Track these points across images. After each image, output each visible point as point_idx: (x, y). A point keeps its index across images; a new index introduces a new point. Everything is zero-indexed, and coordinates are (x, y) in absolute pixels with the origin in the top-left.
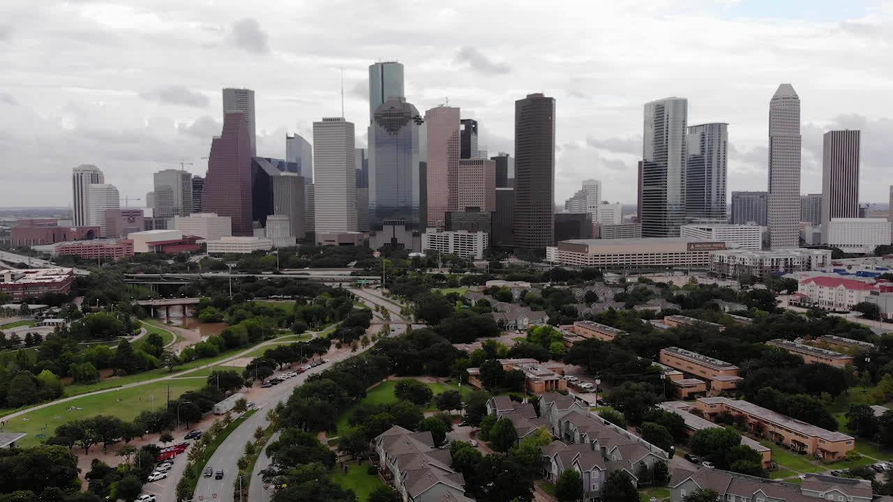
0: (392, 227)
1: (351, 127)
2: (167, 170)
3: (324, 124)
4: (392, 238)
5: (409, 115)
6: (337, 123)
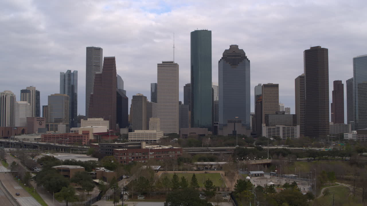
0: (233, 124)
1: (177, 66)
3: (164, 64)
4: (233, 131)
5: (244, 56)
6: (171, 64)
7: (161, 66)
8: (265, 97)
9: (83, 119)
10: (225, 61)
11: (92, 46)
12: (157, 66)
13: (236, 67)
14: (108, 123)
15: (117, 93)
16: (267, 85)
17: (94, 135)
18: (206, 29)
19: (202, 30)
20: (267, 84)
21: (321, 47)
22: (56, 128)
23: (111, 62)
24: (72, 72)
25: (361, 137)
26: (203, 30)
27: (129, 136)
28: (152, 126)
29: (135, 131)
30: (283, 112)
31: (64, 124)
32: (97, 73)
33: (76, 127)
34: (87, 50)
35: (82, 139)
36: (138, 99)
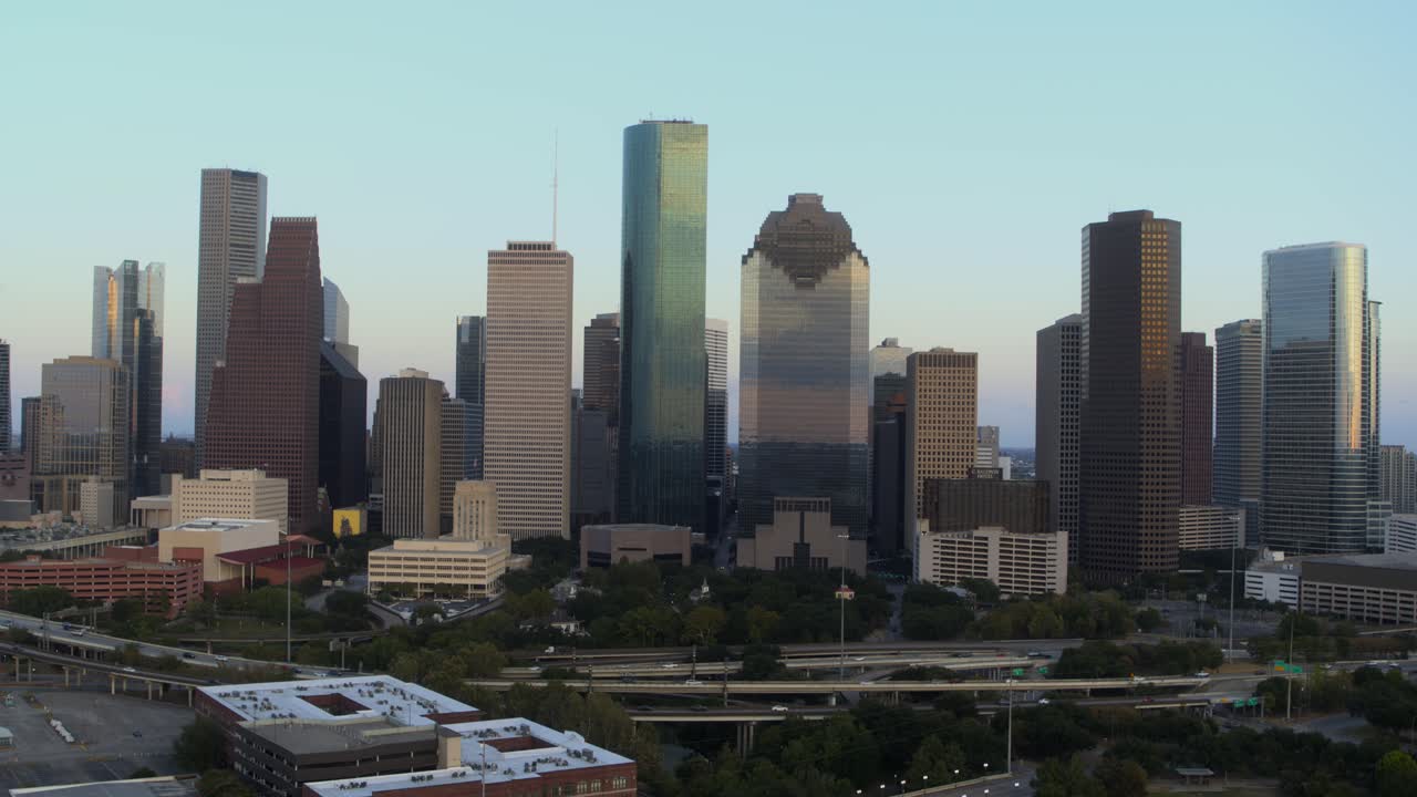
0: (798, 514)
1: (565, 263)
2: (69, 358)
3: (512, 254)
4: (796, 544)
5: (845, 240)
6: (542, 255)
7: (505, 262)
8: (923, 406)
12: (486, 258)
14: (282, 488)
15: (323, 360)
16: (925, 356)
17: (223, 564)
18: (687, 119)
22: (75, 495)
23: (298, 237)
24: (142, 268)
25: (1318, 590)
26: (675, 122)
27: (372, 566)
28: (465, 514)
29: (396, 543)
30: (997, 472)
31: (106, 478)
32: (241, 280)
33: (157, 493)
34: (203, 180)
35: (170, 587)
36: (407, 390)
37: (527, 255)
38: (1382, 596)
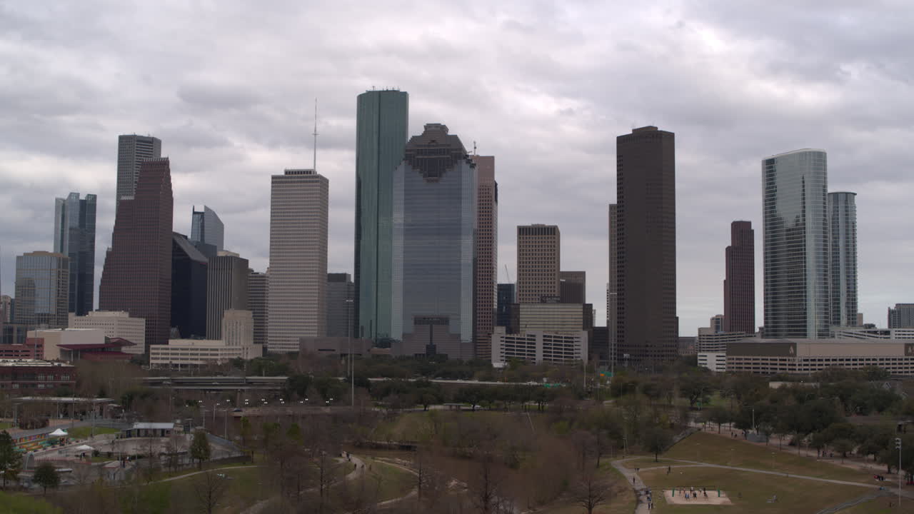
0: (428, 327)
1: (323, 183)
2: (35, 252)
3: (288, 178)
4: (427, 346)
5: (458, 152)
6: (307, 177)
7: (281, 182)
8: (522, 260)
9: (74, 314)
10: (411, 166)
11: (133, 134)
12: (271, 181)
13: (437, 181)
14: (144, 324)
16: (529, 229)
17: (62, 351)
18: (396, 89)
19: (385, 89)
20: (530, 225)
21: (657, 128)
23: (156, 171)
25: (735, 361)
26: (387, 91)
27: (153, 358)
28: (229, 330)
29: (171, 341)
34: (120, 142)
36: (222, 263)
37: (295, 177)
38: (778, 362)
